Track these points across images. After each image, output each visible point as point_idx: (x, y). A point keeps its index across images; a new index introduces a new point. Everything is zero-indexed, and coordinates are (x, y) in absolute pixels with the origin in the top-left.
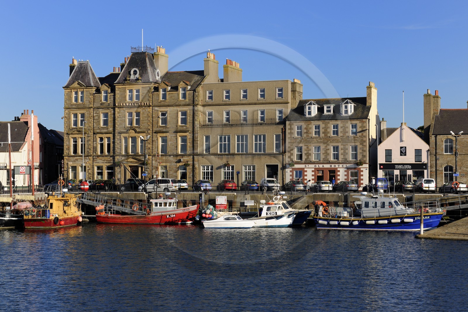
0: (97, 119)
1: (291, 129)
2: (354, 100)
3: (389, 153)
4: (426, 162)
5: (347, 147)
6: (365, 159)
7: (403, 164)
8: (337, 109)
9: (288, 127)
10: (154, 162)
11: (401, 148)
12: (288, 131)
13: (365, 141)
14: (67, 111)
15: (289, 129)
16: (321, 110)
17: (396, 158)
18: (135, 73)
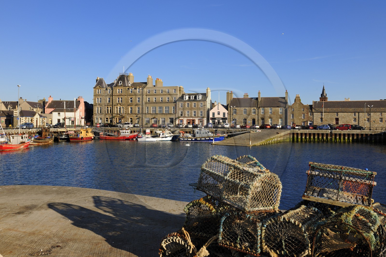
0: (106, 100)
1: (178, 104)
2: (202, 94)
3: (214, 114)
4: (227, 117)
5: (199, 111)
6: (205, 116)
7: (219, 118)
8: (195, 97)
9: (177, 104)
10: (127, 116)
11: (218, 112)
12: (177, 105)
13: (205, 109)
14: (95, 97)
15: (178, 105)
16: (189, 98)
17: (216, 116)
18: (121, 83)
